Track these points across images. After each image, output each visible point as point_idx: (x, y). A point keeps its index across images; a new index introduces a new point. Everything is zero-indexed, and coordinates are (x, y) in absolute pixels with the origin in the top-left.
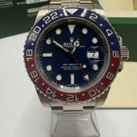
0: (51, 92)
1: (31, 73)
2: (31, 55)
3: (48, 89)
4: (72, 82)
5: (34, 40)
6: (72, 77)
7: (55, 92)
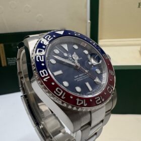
0: (81, 102)
1: (55, 92)
2: (47, 75)
3: (78, 100)
4: (90, 89)
5: (43, 60)
6: (87, 84)
7: (85, 101)
